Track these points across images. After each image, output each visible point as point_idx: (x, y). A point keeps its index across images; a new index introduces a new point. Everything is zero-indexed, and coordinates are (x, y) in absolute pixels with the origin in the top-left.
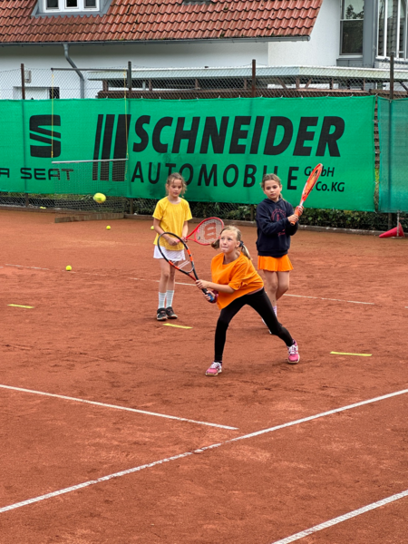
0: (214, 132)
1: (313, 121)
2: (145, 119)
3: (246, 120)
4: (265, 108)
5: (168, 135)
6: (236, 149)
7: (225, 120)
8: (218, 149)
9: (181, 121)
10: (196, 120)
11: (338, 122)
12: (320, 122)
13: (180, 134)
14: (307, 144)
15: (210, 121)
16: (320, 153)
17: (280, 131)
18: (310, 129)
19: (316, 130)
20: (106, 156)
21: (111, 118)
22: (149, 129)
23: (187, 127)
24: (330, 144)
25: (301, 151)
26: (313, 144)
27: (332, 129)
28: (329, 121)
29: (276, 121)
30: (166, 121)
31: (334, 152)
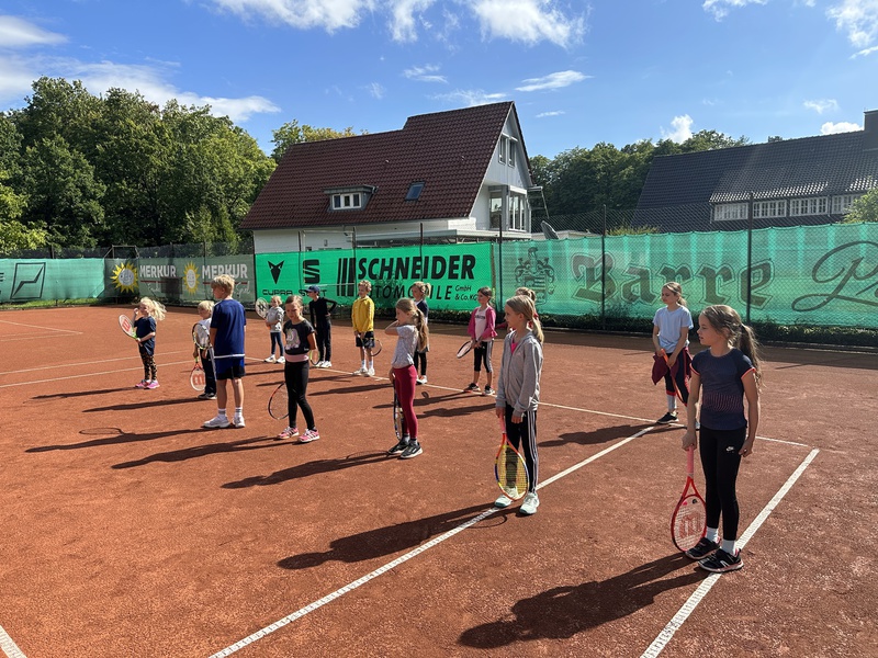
0: (402, 267)
1: (457, 258)
2: (364, 260)
3: (419, 259)
4: (430, 251)
5: (377, 269)
6: (415, 276)
7: (408, 259)
8: (405, 277)
9: (384, 260)
10: (392, 260)
11: (472, 258)
12: (461, 258)
13: (384, 268)
14: (455, 272)
15: (399, 260)
16: (463, 277)
17: (439, 264)
18: (456, 263)
19: (459, 263)
20: (344, 281)
21: (345, 260)
22: (366, 265)
23: (387, 264)
24: (468, 271)
25: (453, 276)
26: (459, 272)
27: (469, 263)
28: (466, 258)
29: (436, 259)
30: (375, 261)
31: (471, 277)
